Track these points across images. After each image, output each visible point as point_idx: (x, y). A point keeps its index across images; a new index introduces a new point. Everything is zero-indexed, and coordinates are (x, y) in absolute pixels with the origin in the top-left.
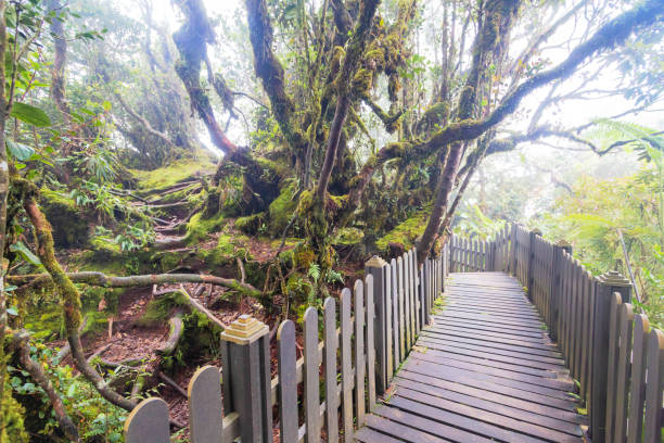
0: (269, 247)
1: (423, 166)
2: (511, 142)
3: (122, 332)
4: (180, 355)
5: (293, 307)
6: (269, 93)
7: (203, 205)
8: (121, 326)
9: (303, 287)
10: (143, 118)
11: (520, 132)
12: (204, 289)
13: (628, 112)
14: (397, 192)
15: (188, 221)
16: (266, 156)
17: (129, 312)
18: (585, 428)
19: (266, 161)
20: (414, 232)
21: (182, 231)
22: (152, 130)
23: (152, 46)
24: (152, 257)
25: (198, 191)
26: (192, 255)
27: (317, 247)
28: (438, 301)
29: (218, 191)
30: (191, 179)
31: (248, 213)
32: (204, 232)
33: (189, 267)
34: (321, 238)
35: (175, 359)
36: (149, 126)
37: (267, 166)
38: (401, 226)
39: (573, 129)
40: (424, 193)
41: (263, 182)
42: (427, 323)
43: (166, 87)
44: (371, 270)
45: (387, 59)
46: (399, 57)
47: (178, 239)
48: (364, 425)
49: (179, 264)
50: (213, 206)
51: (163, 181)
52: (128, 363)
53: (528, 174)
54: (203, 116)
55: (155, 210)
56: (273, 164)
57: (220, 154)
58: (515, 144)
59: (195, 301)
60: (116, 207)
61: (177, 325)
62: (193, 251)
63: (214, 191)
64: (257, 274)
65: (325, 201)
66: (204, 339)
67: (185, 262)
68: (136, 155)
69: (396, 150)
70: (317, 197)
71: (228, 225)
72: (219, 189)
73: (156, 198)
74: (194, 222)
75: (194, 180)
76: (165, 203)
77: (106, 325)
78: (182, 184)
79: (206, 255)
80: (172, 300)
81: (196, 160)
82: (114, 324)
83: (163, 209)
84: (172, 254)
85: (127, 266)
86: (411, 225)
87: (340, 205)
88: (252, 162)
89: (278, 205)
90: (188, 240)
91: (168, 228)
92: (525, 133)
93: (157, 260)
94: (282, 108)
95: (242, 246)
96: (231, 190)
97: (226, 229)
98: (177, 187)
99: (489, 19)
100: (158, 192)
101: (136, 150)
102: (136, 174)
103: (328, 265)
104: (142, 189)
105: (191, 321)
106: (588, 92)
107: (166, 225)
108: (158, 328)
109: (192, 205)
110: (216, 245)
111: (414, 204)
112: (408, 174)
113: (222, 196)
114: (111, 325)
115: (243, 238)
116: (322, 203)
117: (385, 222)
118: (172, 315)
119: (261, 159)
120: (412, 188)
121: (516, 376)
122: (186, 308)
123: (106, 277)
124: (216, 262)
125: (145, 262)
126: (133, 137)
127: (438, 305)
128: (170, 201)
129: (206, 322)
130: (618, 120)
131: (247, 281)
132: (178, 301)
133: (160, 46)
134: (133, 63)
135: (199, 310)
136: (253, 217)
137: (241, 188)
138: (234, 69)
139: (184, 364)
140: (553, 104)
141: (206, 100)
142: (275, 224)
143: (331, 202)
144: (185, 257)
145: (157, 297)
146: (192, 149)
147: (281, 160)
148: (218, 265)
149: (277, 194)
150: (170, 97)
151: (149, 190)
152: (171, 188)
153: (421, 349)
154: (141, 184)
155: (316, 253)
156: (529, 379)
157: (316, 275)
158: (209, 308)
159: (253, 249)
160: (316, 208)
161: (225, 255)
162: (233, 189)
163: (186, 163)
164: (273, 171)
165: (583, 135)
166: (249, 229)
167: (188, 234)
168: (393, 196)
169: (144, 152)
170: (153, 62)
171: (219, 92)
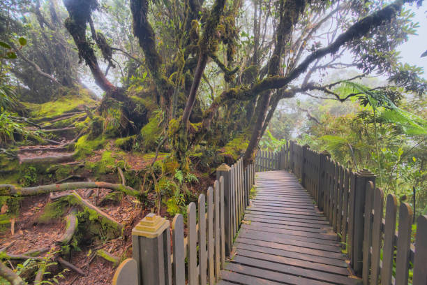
0: (142, 159)
1: (242, 105)
2: (292, 92)
3: (23, 229)
4: (75, 243)
5: (164, 201)
6: (144, 49)
7: (89, 130)
8: (23, 225)
9: (171, 186)
10: (34, 63)
11: (297, 86)
12: (92, 192)
13: (357, 77)
14: (227, 122)
15: (76, 141)
16: (137, 95)
17: (30, 213)
18: (348, 262)
19: (138, 99)
20: (239, 147)
21: (71, 149)
22: (42, 73)
23: (41, 9)
24: (48, 169)
25: (83, 119)
26: (81, 167)
27: (180, 159)
28: (252, 190)
29: (100, 119)
30: (76, 110)
31: (124, 136)
32: (90, 150)
33: (79, 176)
34: (183, 153)
35: (72, 247)
36: (39, 70)
37: (139, 102)
38: (230, 143)
39: (327, 86)
40: (243, 122)
41: (135, 113)
42: (248, 205)
43: (54, 41)
44: (221, 173)
45: (227, 32)
46: (234, 32)
47: (69, 155)
48: (220, 279)
49: (71, 173)
50: (97, 130)
51: (52, 111)
52: (31, 254)
53: (294, 112)
54: (89, 63)
55: (48, 133)
56: (143, 101)
57: (100, 93)
58: (294, 93)
59: (86, 201)
60: (15, 130)
61: (72, 221)
62: (82, 164)
63: (97, 119)
64: (134, 179)
65: (188, 127)
66: (94, 229)
67: (76, 171)
68: (27, 92)
69: (233, 93)
70: (182, 124)
71: (109, 144)
72: (101, 118)
73: (47, 124)
74: (81, 142)
75: (79, 111)
76: (55, 128)
77: (8, 226)
78: (68, 114)
79: (93, 166)
80: (67, 201)
81: (79, 97)
82: (16, 224)
83: (54, 133)
84: (64, 167)
85: (26, 177)
86: (236, 143)
87: (197, 129)
88: (128, 99)
89: (147, 130)
90: (77, 156)
91: (59, 147)
92: (300, 87)
93: (53, 172)
94: (153, 60)
95: (121, 159)
96: (111, 119)
97: (108, 146)
98: (64, 116)
99: (287, 13)
100: (49, 120)
101: (27, 87)
102: (28, 106)
103: (187, 170)
104: (34, 117)
105: (83, 216)
106: (336, 64)
107: (57, 144)
108: (56, 223)
109: (79, 130)
110: (101, 158)
111: (238, 129)
112: (233, 110)
113: (105, 123)
114: (13, 225)
115: (122, 153)
116: (185, 128)
117: (219, 141)
118: (67, 213)
119: (134, 97)
120: (235, 119)
121: (305, 234)
122: (79, 207)
123: (16, 188)
124: (101, 171)
125: (42, 174)
126: (25, 78)
127: (253, 193)
128: (59, 127)
129: (96, 217)
130: (351, 81)
131: (127, 184)
132: (72, 202)
133: (48, 9)
134: (25, 20)
135: (90, 208)
136: (128, 138)
137: (119, 118)
138: (110, 32)
139: (79, 249)
140: (317, 70)
141: (91, 51)
142: (146, 143)
143: (191, 127)
144: (76, 168)
145: (53, 200)
146: (77, 89)
147: (148, 98)
148: (102, 174)
149: (146, 122)
150: (57, 48)
151: (40, 118)
152: (59, 117)
153: (248, 222)
154: (33, 113)
155: (179, 162)
156: (313, 235)
157: (180, 178)
158: (97, 206)
159: (130, 161)
160: (181, 132)
161: (108, 166)
162: (112, 119)
163: (71, 98)
164: (143, 106)
165: (332, 89)
166: (126, 147)
167: (77, 151)
168: (224, 124)
169: (35, 89)
170: (42, 20)
171: (100, 47)
